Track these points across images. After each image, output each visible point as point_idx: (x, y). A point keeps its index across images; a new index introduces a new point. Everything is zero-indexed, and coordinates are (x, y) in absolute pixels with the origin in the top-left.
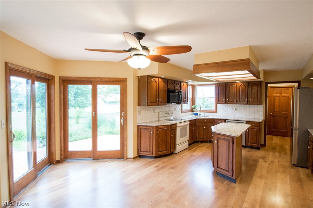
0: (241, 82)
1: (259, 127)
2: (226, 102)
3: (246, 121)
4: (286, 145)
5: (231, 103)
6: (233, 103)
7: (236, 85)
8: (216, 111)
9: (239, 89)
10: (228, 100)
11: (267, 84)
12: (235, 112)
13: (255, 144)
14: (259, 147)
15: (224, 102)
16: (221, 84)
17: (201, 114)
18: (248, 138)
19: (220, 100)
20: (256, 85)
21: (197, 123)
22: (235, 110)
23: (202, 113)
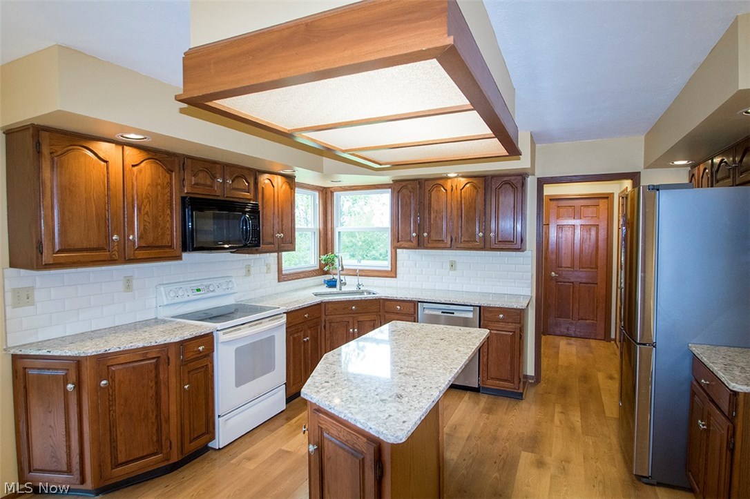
0: (463, 177)
1: (518, 325)
2: (420, 244)
3: (480, 307)
4: (599, 373)
5: (435, 245)
6: (442, 245)
7: (449, 188)
8: (392, 273)
9: (460, 199)
10: (425, 234)
11: (541, 182)
12: (451, 272)
13: (509, 381)
14: (521, 391)
15: (415, 243)
16: (404, 184)
17: (345, 284)
18: (485, 362)
19: (402, 236)
20: (508, 186)
21: (323, 317)
22: (451, 270)
23: (348, 279)
